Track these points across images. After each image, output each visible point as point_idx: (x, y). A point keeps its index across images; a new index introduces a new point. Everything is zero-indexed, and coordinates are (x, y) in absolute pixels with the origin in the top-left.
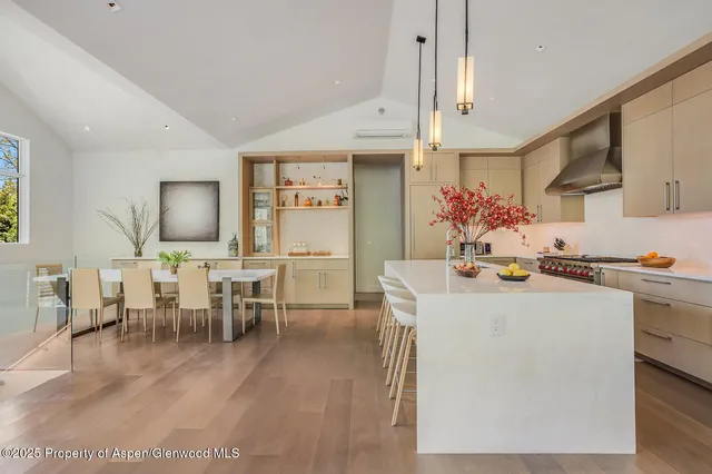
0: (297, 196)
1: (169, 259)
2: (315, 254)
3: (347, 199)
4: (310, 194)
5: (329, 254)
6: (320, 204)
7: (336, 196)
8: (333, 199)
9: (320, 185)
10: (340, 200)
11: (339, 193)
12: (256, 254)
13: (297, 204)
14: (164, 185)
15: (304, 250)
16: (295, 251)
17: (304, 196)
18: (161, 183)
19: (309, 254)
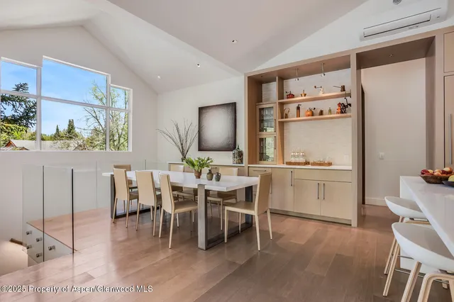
0: (298, 108)
1: (193, 165)
2: (314, 164)
3: (350, 105)
4: (312, 105)
5: (330, 164)
6: (321, 113)
7: (339, 104)
8: (335, 107)
9: (321, 95)
10: (344, 108)
11: (342, 100)
12: (262, 162)
13: (298, 115)
14: (201, 110)
15: (302, 160)
16: (293, 160)
17: (305, 107)
18: (199, 108)
19: (307, 163)
